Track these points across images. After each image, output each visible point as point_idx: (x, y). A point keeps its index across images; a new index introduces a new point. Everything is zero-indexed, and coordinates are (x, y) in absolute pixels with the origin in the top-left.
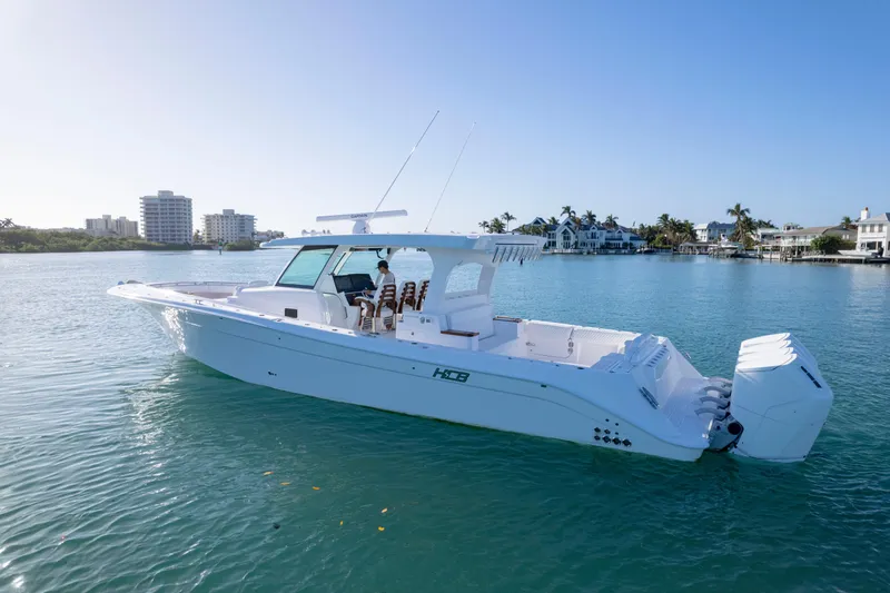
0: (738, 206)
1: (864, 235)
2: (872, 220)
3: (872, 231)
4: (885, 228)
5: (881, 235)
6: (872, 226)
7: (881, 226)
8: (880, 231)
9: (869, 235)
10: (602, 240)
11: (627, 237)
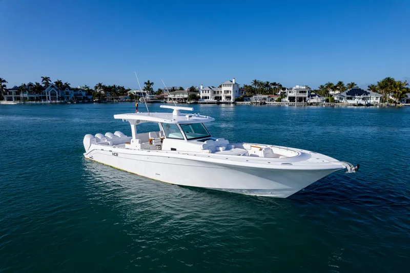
0: (149, 81)
1: (203, 94)
2: (205, 89)
3: (206, 93)
4: (210, 92)
5: (209, 94)
6: (206, 91)
7: (208, 91)
8: (208, 93)
9: (205, 94)
10: (73, 96)
11: (84, 94)
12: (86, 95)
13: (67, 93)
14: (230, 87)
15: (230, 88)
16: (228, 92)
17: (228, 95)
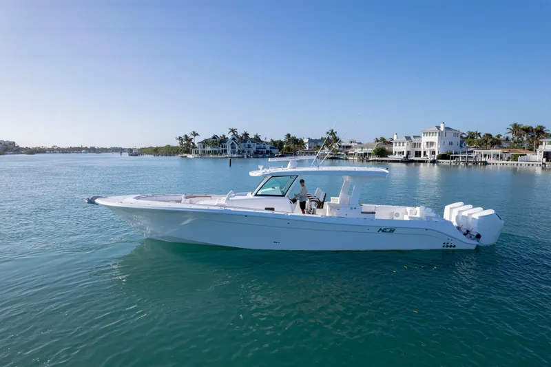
1: (396, 148)
2: (399, 140)
3: (400, 145)
4: (405, 144)
5: (404, 147)
6: (400, 143)
7: (403, 143)
8: (403, 145)
9: (398, 147)
10: (254, 149)
11: (268, 147)
12: (271, 148)
13: (249, 146)
14: (434, 137)
15: (435, 139)
16: (432, 144)
17: (432, 148)
